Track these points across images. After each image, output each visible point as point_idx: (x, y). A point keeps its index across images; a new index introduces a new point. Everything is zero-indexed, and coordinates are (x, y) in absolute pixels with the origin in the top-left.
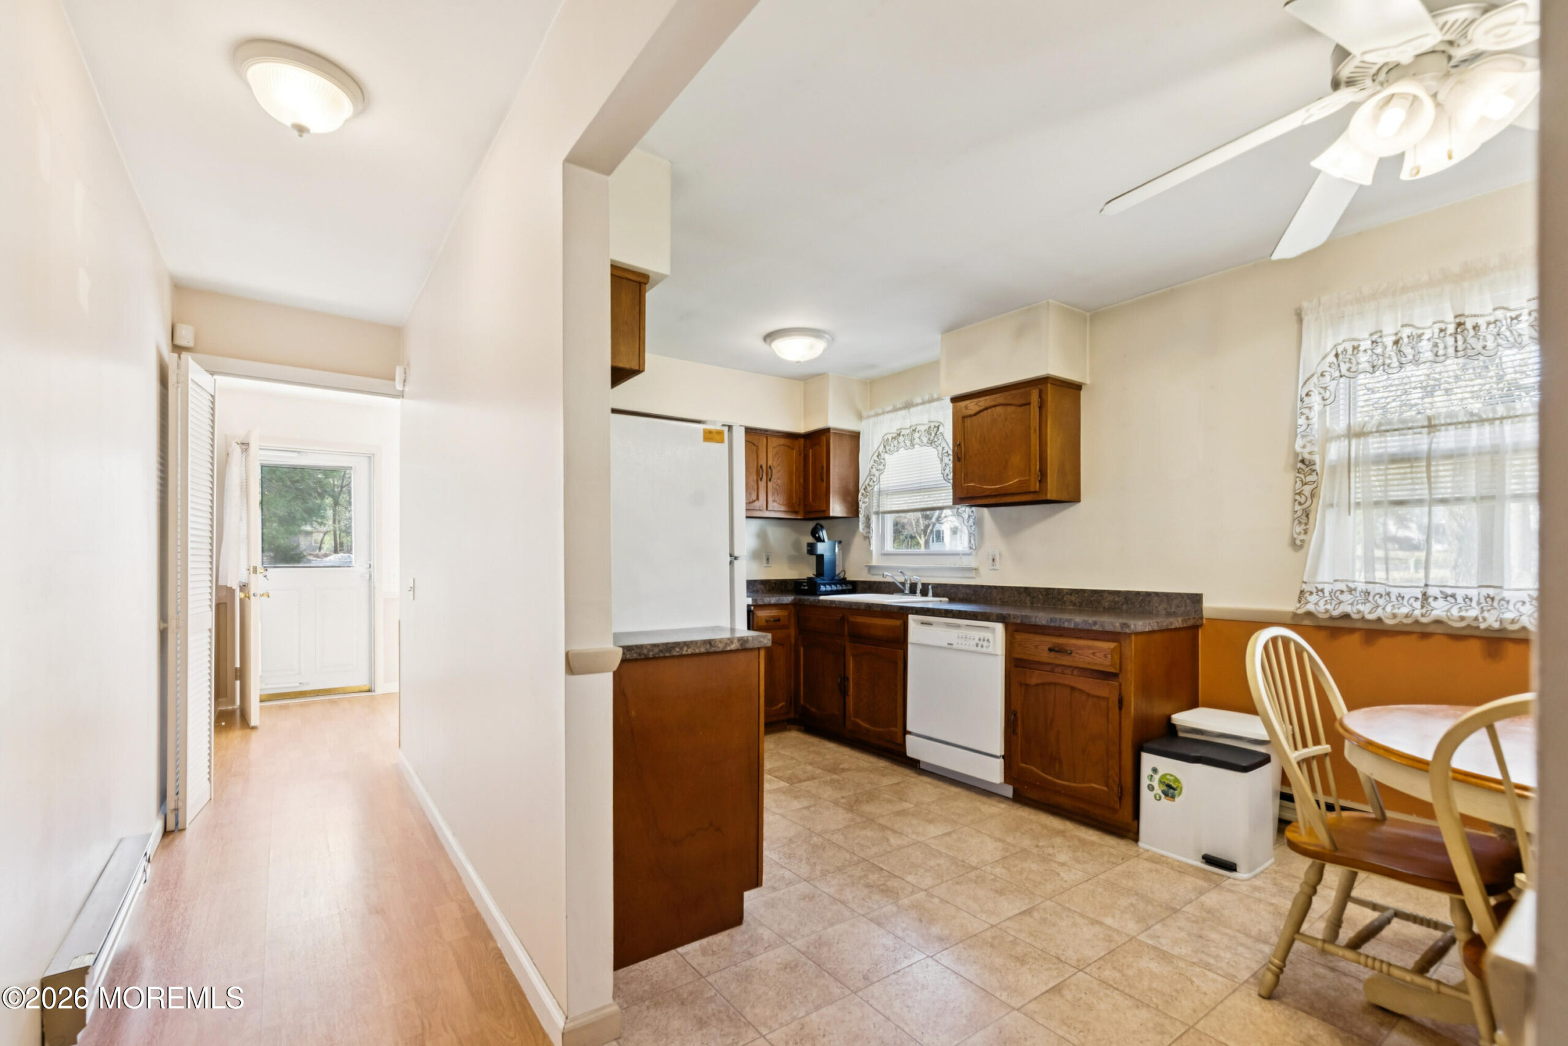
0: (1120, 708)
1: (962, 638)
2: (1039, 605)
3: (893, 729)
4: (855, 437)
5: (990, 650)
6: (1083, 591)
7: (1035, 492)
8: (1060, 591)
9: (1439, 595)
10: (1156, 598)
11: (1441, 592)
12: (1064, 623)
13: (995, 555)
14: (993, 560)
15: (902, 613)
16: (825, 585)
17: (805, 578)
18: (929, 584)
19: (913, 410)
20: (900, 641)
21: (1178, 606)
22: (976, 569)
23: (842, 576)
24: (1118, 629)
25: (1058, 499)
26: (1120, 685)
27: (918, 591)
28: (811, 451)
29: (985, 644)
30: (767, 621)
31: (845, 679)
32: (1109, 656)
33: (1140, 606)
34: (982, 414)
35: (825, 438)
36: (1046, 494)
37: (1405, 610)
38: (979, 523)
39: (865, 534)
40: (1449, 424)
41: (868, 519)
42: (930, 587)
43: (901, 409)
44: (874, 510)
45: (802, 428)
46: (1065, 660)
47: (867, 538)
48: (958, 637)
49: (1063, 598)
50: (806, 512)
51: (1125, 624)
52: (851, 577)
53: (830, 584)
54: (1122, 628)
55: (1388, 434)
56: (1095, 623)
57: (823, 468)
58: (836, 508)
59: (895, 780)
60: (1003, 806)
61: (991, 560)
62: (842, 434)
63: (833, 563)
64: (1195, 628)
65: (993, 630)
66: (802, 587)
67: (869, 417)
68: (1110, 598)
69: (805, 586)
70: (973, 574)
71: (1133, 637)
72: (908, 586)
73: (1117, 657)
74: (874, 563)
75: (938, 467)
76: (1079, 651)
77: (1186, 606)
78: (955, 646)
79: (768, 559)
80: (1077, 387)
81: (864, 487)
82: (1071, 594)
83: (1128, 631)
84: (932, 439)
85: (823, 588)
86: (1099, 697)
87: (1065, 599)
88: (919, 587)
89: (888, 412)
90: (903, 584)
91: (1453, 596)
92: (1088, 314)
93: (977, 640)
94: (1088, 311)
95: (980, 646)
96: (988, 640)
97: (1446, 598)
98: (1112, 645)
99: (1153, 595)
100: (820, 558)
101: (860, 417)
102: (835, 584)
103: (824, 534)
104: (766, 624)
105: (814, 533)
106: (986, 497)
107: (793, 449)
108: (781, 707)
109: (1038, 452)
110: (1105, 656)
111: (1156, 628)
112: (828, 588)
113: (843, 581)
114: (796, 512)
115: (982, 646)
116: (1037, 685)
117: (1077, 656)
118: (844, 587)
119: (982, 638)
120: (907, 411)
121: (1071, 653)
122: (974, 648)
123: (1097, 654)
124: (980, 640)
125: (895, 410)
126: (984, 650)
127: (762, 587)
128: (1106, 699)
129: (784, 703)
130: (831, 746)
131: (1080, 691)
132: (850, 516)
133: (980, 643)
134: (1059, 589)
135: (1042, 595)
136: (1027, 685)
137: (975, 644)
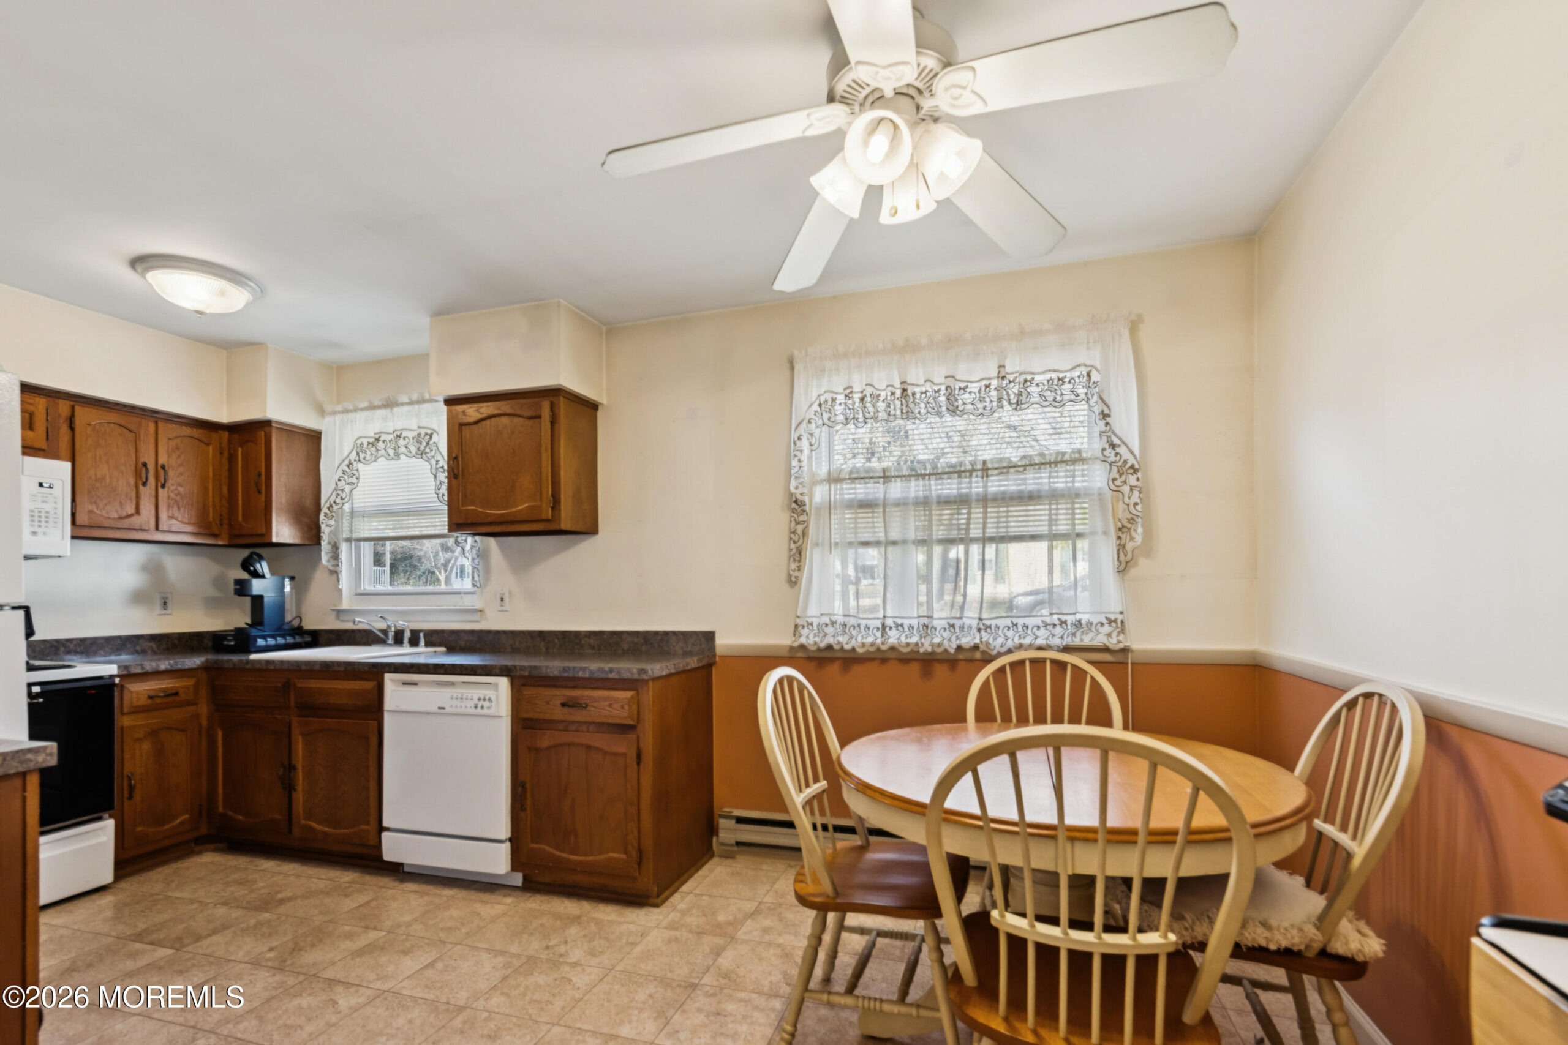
0: (639, 764)
1: (457, 698)
3: (363, 827)
4: (314, 438)
5: (492, 712)
7: (547, 520)
9: (892, 625)
10: (673, 637)
11: (894, 622)
12: (578, 672)
13: (504, 594)
14: (502, 600)
15: (376, 672)
16: (264, 637)
17: (232, 628)
18: (420, 631)
19: (396, 410)
20: (374, 708)
21: (694, 645)
22: (481, 611)
23: (296, 623)
24: (636, 676)
25: (573, 529)
26: (638, 737)
27: (406, 640)
28: (240, 450)
29: (486, 704)
30: (150, 697)
31: (291, 768)
32: (626, 707)
34: (484, 423)
35: (263, 433)
36: (559, 524)
37: (870, 639)
38: (482, 555)
39: (331, 568)
40: (898, 477)
41: (335, 548)
42: (422, 635)
43: (379, 407)
44: (345, 536)
45: (224, 416)
46: (578, 716)
47: (335, 573)
48: (452, 698)
50: (232, 536)
51: (643, 670)
52: (309, 624)
53: (274, 637)
54: (639, 674)
55: (857, 481)
56: (611, 670)
57: (260, 475)
58: (283, 531)
59: (363, 899)
60: (509, 900)
61: (499, 600)
62: (291, 432)
63: (281, 608)
64: (709, 666)
65: (496, 686)
66: (226, 643)
67: (334, 413)
68: (630, 639)
69: (229, 641)
70: (477, 617)
71: (650, 683)
72: (391, 634)
73: (635, 707)
74: (345, 605)
75: (432, 484)
76: (595, 704)
77: (701, 645)
78: (448, 710)
79: (165, 603)
80: (593, 407)
81: (328, 505)
83: (645, 677)
84: (422, 448)
85: (261, 642)
86: (616, 754)
88: (407, 635)
89: (362, 409)
90: (385, 632)
91: (902, 626)
92: (604, 328)
93: (476, 701)
94: (605, 325)
95: (479, 707)
96: (490, 700)
97: (897, 627)
98: (629, 694)
99: (671, 634)
100: (258, 600)
101: (322, 412)
102: (283, 636)
103: (264, 567)
104: (149, 702)
105: (246, 565)
106: (491, 524)
107: (208, 444)
108: (182, 823)
109: (550, 474)
110: (622, 707)
111: (673, 671)
112: (271, 641)
113: (299, 631)
114: (215, 536)
115: (482, 707)
116: (549, 748)
117: (592, 709)
118: (298, 639)
119: (482, 697)
120: (388, 410)
121: (587, 706)
122: (473, 711)
123: (615, 706)
124: (479, 699)
125: (372, 408)
126: (485, 711)
127: (153, 645)
128: (624, 755)
129: (187, 816)
130: (269, 865)
131: (598, 749)
132: (307, 543)
133: (480, 704)
135: (558, 639)
136: (538, 750)
137: (473, 706)
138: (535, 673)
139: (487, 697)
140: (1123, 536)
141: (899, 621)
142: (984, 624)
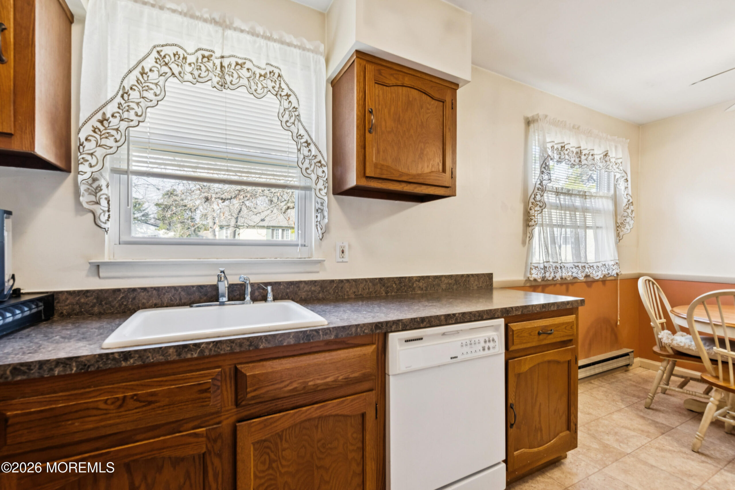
1: (466, 345)
2: (393, 294)
6: (428, 277)
8: (410, 279)
9: (573, 267)
10: (472, 278)
11: (574, 265)
14: (343, 252)
22: (320, 262)
26: (575, 347)
29: (491, 344)
33: (464, 285)
48: (462, 346)
49: (413, 284)
61: (339, 252)
65: (497, 328)
76: (557, 329)
77: (486, 282)
78: (460, 358)
82: (419, 281)
87: (415, 285)
88: (249, 289)
91: (578, 266)
93: (482, 344)
95: (486, 348)
96: (493, 340)
98: (573, 318)
115: (489, 349)
116: (527, 370)
117: (556, 332)
119: (487, 339)
121: (552, 332)
122: (482, 353)
123: (566, 327)
124: (485, 342)
126: (491, 351)
128: (569, 361)
133: (488, 344)
134: (409, 277)
135: (396, 284)
136: (520, 375)
137: (481, 349)
138: (525, 311)
139: (491, 339)
140: (619, 229)
141: (576, 264)
142: (589, 265)
